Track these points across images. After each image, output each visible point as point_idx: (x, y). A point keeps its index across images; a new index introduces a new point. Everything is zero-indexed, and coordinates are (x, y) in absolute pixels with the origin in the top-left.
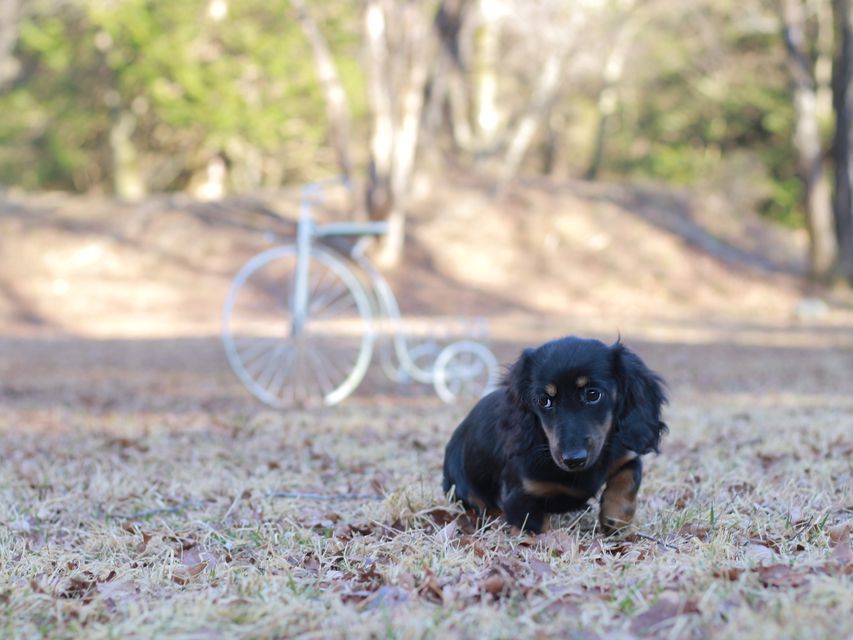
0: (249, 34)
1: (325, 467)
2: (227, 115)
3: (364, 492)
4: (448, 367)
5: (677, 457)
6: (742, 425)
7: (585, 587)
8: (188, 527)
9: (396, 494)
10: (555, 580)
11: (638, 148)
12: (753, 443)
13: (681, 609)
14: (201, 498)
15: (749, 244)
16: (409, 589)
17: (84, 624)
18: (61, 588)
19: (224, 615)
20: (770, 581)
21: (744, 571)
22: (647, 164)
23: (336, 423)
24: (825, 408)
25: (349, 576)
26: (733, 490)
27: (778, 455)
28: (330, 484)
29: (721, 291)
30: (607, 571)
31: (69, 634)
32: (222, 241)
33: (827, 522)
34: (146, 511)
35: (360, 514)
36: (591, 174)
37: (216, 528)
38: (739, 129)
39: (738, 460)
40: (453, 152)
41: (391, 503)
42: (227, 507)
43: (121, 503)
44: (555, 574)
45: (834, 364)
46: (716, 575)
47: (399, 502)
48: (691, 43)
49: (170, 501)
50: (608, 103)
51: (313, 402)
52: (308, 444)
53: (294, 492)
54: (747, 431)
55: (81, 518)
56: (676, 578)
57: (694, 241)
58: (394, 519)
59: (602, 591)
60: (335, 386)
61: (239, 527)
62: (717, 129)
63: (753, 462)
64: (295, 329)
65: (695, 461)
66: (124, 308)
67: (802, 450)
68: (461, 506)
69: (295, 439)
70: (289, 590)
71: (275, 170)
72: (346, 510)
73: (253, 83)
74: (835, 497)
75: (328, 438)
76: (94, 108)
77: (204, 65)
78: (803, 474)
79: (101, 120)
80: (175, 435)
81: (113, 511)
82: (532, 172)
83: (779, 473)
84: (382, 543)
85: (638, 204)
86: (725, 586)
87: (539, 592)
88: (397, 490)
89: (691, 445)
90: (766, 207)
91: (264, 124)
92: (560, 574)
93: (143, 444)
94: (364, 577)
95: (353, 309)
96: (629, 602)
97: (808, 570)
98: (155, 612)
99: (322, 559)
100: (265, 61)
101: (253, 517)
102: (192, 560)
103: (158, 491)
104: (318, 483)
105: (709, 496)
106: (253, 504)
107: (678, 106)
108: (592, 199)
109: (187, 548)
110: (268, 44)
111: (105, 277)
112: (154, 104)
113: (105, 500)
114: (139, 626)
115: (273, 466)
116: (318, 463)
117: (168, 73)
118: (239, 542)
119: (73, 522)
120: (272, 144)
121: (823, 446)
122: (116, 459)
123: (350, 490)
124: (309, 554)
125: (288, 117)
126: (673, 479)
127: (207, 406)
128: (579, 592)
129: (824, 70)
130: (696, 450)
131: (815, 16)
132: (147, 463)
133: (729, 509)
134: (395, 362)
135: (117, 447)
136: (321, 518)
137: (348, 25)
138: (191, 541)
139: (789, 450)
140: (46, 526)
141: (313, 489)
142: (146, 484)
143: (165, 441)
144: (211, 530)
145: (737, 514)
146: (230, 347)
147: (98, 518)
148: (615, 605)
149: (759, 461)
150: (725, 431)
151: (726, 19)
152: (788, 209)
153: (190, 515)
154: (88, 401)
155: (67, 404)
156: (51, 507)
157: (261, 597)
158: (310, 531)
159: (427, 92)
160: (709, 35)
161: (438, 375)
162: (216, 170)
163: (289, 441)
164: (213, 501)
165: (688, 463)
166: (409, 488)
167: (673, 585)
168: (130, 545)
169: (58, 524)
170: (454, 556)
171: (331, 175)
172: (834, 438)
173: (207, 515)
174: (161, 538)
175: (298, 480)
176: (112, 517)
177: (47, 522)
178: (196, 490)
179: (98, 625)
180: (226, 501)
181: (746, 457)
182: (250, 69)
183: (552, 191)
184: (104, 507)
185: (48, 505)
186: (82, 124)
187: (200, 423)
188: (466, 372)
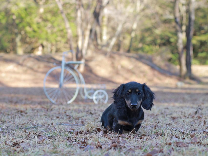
0: (49, 16)
1: (70, 118)
2: (43, 36)
3: (79, 124)
4: (96, 95)
5: (152, 117)
6: (167, 110)
7: (135, 146)
8: (39, 131)
9: (88, 124)
10: (128, 145)
11: (140, 45)
12: (170, 114)
13: (159, 152)
14: (41, 125)
15: (166, 68)
16: (94, 146)
17: (18, 153)
18: (11, 144)
19: (51, 151)
20: (179, 146)
21: (172, 143)
22: (142, 49)
23: (71, 108)
24: (186, 107)
25: (79, 143)
26: (167, 125)
27: (176, 117)
28: (71, 122)
29: (160, 79)
30: (140, 143)
31: (15, 155)
32: (42, 65)
33: (190, 133)
34: (28, 127)
35: (79, 129)
36: (129, 51)
37: (46, 132)
38: (163, 41)
39: (167, 118)
40: (97, 45)
41: (87, 126)
42: (48, 127)
43: (22, 125)
44: (128, 143)
45: (186, 97)
46: (166, 144)
47: (89, 126)
48: (153, 21)
49: (34, 125)
50: (133, 35)
51: (65, 103)
52: (65, 113)
53: (63, 123)
54: (168, 112)
55: (13, 129)
56: (157, 144)
57: (153, 67)
58: (88, 130)
59: (139, 147)
60: (70, 100)
61: (51, 131)
62: (159, 41)
63: (170, 119)
64: (60, 86)
65: (157, 118)
66: (19, 80)
67: (182, 116)
68: (104, 127)
69: (62, 111)
70: (65, 146)
71: (54, 49)
72: (76, 128)
73: (49, 28)
74: (191, 127)
75: (70, 111)
76: (12, 33)
77: (38, 23)
78: (182, 122)
79: (13, 36)
80: (33, 110)
81: (20, 127)
82: (115, 50)
83: (177, 121)
84: (85, 136)
85: (140, 59)
86: (168, 147)
87: (125, 147)
88: (88, 123)
89: (155, 115)
90: (170, 60)
91: (52, 38)
92: (129, 143)
93: (26, 112)
94: (83, 143)
95: (74, 81)
96: (146, 150)
97: (187, 143)
98: (35, 150)
99: (72, 139)
100: (53, 23)
101: (54, 129)
102: (41, 138)
103: (31, 123)
104: (68, 122)
105: (161, 126)
106: (54, 126)
107: (149, 36)
108: (129, 57)
109: (39, 136)
110: (54, 19)
111: (14, 72)
112: (26, 32)
113: (18, 124)
114: (31, 153)
115: (58, 117)
116: (68, 117)
117: (29, 25)
118: (51, 135)
119: (11, 129)
120: (54, 42)
121: (187, 115)
122: (20, 115)
123: (76, 123)
124: (68, 138)
125: (57, 36)
126: (152, 122)
127: (40, 103)
128: (133, 147)
129: (184, 28)
130: (156, 116)
131: (182, 15)
132: (27, 116)
133: (166, 129)
134: (84, 94)
135: (20, 112)
136: (70, 130)
137: (73, 15)
138: (40, 134)
139: (179, 116)
140: (5, 130)
141: (67, 123)
142: (28, 121)
143: (31, 111)
144: (45, 132)
145: (168, 130)
146: (45, 90)
147: (17, 129)
148: (143, 150)
149: (172, 118)
150: (163, 112)
151: (161, 15)
152: (175, 60)
153: (39, 128)
154: (11, 102)
155: (6, 103)
156: (6, 126)
157: (59, 147)
158: (68, 132)
159: (91, 31)
160: (157, 19)
161: (94, 98)
162: (40, 48)
163: (60, 112)
164: (44, 125)
165: (155, 119)
166: (91, 123)
167: (156, 146)
168: (26, 135)
169: (8, 130)
170: (103, 139)
171: (68, 50)
172: (189, 114)
173: (43, 128)
174: (33, 134)
175: (63, 121)
176: (20, 128)
177: (5, 129)
178: (40, 122)
179: (21, 153)
180: (47, 125)
181: (169, 118)
182: (49, 25)
183: (120, 55)
184: (18, 126)
185: (5, 125)
186: (9, 37)
187: (39, 107)
188: (101, 97)
